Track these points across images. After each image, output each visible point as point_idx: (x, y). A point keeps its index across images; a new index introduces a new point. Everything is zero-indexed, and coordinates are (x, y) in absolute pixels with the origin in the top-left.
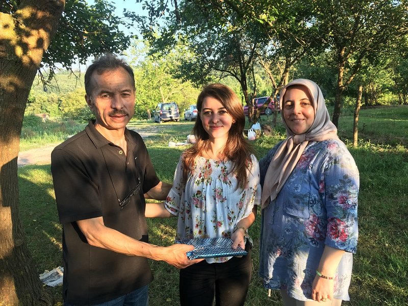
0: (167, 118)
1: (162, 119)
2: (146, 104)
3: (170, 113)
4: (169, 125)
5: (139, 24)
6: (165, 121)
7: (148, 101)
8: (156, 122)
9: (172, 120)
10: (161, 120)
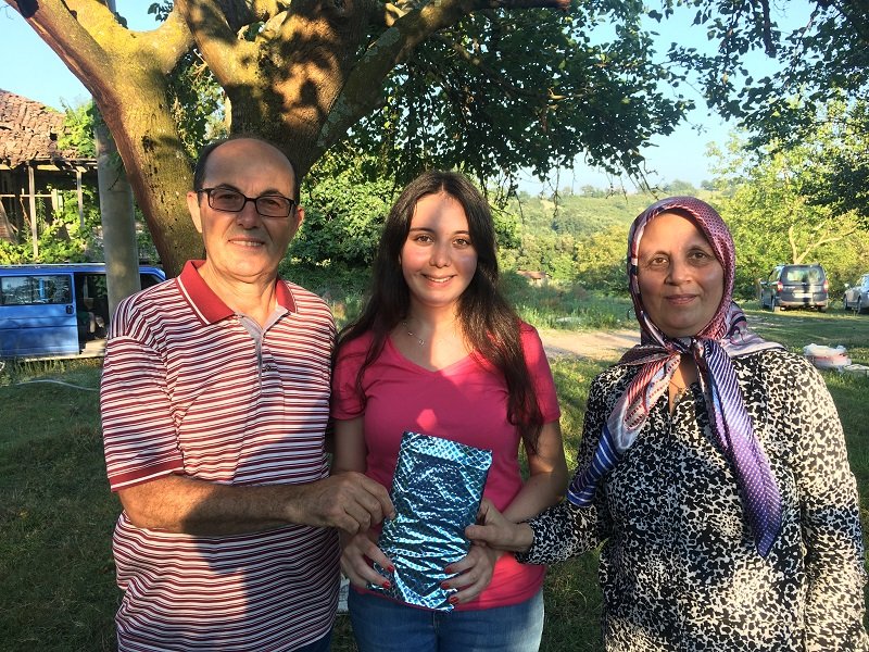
0: (794, 300)
1: (781, 301)
2: (755, 264)
3: (806, 288)
4: (796, 318)
5: (701, 75)
6: (789, 308)
7: (762, 258)
8: (766, 307)
9: (806, 307)
10: (777, 304)
